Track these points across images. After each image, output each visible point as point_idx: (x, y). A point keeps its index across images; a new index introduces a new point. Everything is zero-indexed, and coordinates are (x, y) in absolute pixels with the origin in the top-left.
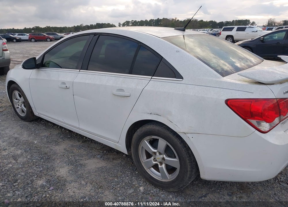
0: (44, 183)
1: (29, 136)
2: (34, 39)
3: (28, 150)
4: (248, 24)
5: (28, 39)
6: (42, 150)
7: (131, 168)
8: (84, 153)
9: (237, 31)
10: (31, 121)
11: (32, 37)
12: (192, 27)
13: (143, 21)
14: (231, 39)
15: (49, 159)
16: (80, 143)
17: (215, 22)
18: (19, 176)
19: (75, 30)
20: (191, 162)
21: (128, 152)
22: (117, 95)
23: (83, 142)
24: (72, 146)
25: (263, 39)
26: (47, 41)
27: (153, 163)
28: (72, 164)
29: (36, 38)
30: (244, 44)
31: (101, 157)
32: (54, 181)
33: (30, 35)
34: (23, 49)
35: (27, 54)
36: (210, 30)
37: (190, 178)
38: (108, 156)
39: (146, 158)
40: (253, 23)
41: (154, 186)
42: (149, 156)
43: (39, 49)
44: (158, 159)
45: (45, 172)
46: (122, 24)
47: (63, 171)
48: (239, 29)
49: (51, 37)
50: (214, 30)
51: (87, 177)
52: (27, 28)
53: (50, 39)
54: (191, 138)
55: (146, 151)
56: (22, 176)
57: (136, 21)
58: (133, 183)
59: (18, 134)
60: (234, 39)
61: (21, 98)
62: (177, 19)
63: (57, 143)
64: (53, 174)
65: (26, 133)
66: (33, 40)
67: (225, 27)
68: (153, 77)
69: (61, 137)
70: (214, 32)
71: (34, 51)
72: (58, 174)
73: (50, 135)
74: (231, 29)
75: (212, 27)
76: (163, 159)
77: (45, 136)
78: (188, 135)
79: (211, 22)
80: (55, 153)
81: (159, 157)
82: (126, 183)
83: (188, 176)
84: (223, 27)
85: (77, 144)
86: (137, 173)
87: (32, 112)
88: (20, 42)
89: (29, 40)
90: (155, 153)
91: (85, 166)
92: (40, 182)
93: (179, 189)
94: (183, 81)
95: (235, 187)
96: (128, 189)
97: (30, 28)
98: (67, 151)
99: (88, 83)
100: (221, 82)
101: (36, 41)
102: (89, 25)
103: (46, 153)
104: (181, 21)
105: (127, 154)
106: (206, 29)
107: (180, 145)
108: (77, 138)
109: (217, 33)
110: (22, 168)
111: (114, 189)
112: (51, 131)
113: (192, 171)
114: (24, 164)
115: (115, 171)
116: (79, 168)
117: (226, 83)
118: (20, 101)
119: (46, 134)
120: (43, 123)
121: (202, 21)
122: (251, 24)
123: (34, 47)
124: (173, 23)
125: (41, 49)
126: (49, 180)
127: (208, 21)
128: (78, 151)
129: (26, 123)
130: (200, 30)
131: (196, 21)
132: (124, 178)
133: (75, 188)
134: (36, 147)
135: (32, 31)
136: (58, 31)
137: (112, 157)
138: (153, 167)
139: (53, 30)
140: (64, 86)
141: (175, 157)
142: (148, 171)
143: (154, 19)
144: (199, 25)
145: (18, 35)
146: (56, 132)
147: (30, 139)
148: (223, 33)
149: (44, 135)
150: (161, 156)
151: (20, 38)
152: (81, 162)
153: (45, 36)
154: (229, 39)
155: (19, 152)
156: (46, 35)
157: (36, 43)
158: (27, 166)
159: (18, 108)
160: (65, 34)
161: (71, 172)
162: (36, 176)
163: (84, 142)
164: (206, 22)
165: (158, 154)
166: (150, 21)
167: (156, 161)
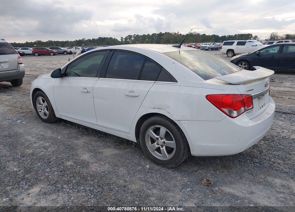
0: (72, 164)
1: (53, 133)
2: (38, 53)
3: (54, 143)
4: (251, 37)
5: (31, 53)
6: (66, 143)
7: (139, 154)
8: (101, 145)
9: (237, 45)
10: (51, 123)
11: (36, 51)
12: (195, 41)
13: (146, 35)
14: (232, 53)
15: (73, 149)
16: (97, 138)
17: (218, 36)
18: (52, 159)
19: (76, 44)
20: (184, 142)
21: (137, 141)
22: (129, 96)
23: (98, 137)
24: (90, 140)
25: (259, 53)
26: (50, 55)
27: (156, 146)
28: (91, 152)
29: (40, 52)
30: (241, 58)
31: (115, 147)
32: (79, 162)
33: (33, 49)
34: (29, 63)
35: (33, 68)
36: (213, 44)
37: (183, 155)
38: (120, 146)
39: (150, 143)
40: (256, 38)
41: (157, 165)
42: (153, 141)
43: (44, 63)
44: (160, 143)
45: (71, 157)
46: (124, 38)
47: (86, 156)
48: (239, 44)
49: (54, 51)
50: (216, 44)
51: (105, 160)
52: (29, 43)
53: (53, 53)
54: (183, 123)
55: (151, 138)
56: (54, 159)
57: (138, 35)
58: (141, 163)
59: (43, 132)
60: (235, 53)
61: (44, 103)
62: (179, 34)
63: (77, 138)
64: (78, 158)
65: (49, 131)
66: (36, 54)
67: (225, 41)
68: (156, 82)
69: (80, 134)
70: (216, 46)
71: (40, 65)
72: (82, 158)
73: (70, 133)
74: (231, 44)
75: (214, 40)
76: (164, 142)
77: (66, 134)
78: (182, 122)
79: (214, 36)
80: (77, 145)
81: (161, 141)
82: (136, 163)
83: (182, 153)
84: (224, 42)
85: (94, 139)
86: (144, 157)
87: (54, 114)
88: (24, 56)
89: (33, 54)
90: (158, 139)
91: (102, 153)
92: (69, 163)
93: (176, 164)
94: (178, 84)
95: (219, 166)
96: (137, 166)
97: (32, 43)
98: (87, 143)
99: (106, 88)
100: (203, 83)
101: (39, 55)
102: (91, 39)
103: (69, 145)
104: (184, 35)
105: (136, 142)
106: (208, 43)
107: (175, 130)
108: (93, 134)
109: (219, 47)
110: (52, 155)
111: (127, 166)
112: (70, 130)
113: (184, 149)
114: (53, 152)
115: (127, 156)
116: (98, 154)
117: (207, 84)
118: (43, 106)
119: (66, 132)
120: (62, 124)
121: (204, 35)
122: (254, 38)
123: (39, 61)
124: (175, 38)
125: (46, 62)
126: (75, 162)
127: (211, 35)
128: (96, 144)
129: (48, 124)
130: (202, 44)
131: (198, 35)
132: (134, 160)
133: (97, 166)
134: (60, 141)
135: (35, 45)
136: (60, 45)
137: (123, 147)
138: (156, 150)
139: (55, 45)
140: (86, 91)
141: (173, 140)
142: (152, 153)
143: (157, 33)
144: (202, 39)
145: (22, 49)
146: (74, 131)
147: (54, 135)
148: (224, 47)
149: (65, 132)
150: (163, 141)
151: (24, 52)
152: (99, 151)
153: (48, 50)
154: (230, 53)
155: (48, 144)
156: (50, 49)
157: (39, 57)
158: (56, 153)
159: (41, 112)
160: (68, 49)
161: (92, 157)
162: (65, 160)
163: (100, 137)
164: (209, 36)
165: (160, 139)
166: (152, 35)
167: (159, 145)
